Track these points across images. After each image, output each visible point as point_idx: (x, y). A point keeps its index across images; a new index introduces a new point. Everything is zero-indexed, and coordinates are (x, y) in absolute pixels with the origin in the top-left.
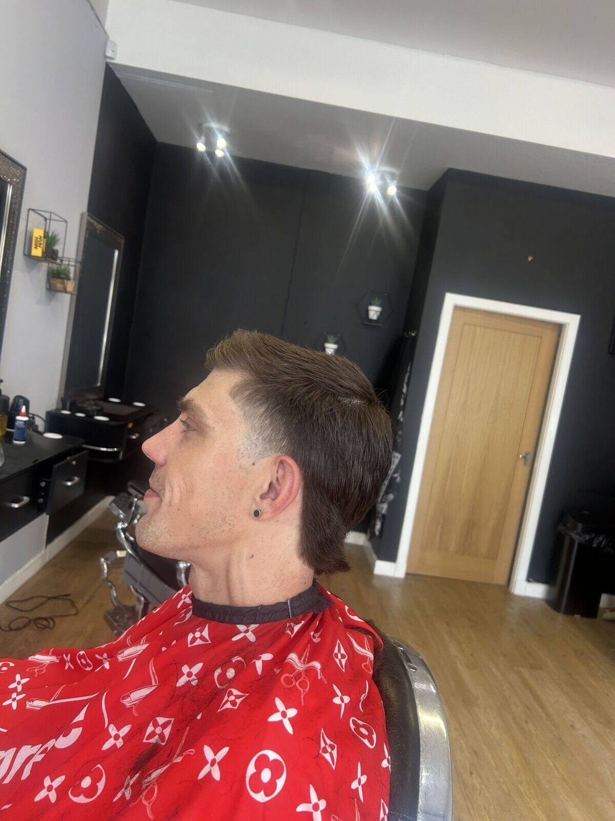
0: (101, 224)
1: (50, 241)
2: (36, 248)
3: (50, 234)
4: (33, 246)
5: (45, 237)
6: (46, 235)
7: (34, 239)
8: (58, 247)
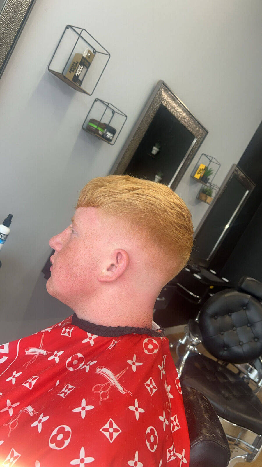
0: (243, 173)
1: (207, 172)
2: (198, 174)
3: (209, 169)
4: (197, 172)
5: (205, 169)
6: (206, 168)
7: (199, 169)
8: (210, 177)
